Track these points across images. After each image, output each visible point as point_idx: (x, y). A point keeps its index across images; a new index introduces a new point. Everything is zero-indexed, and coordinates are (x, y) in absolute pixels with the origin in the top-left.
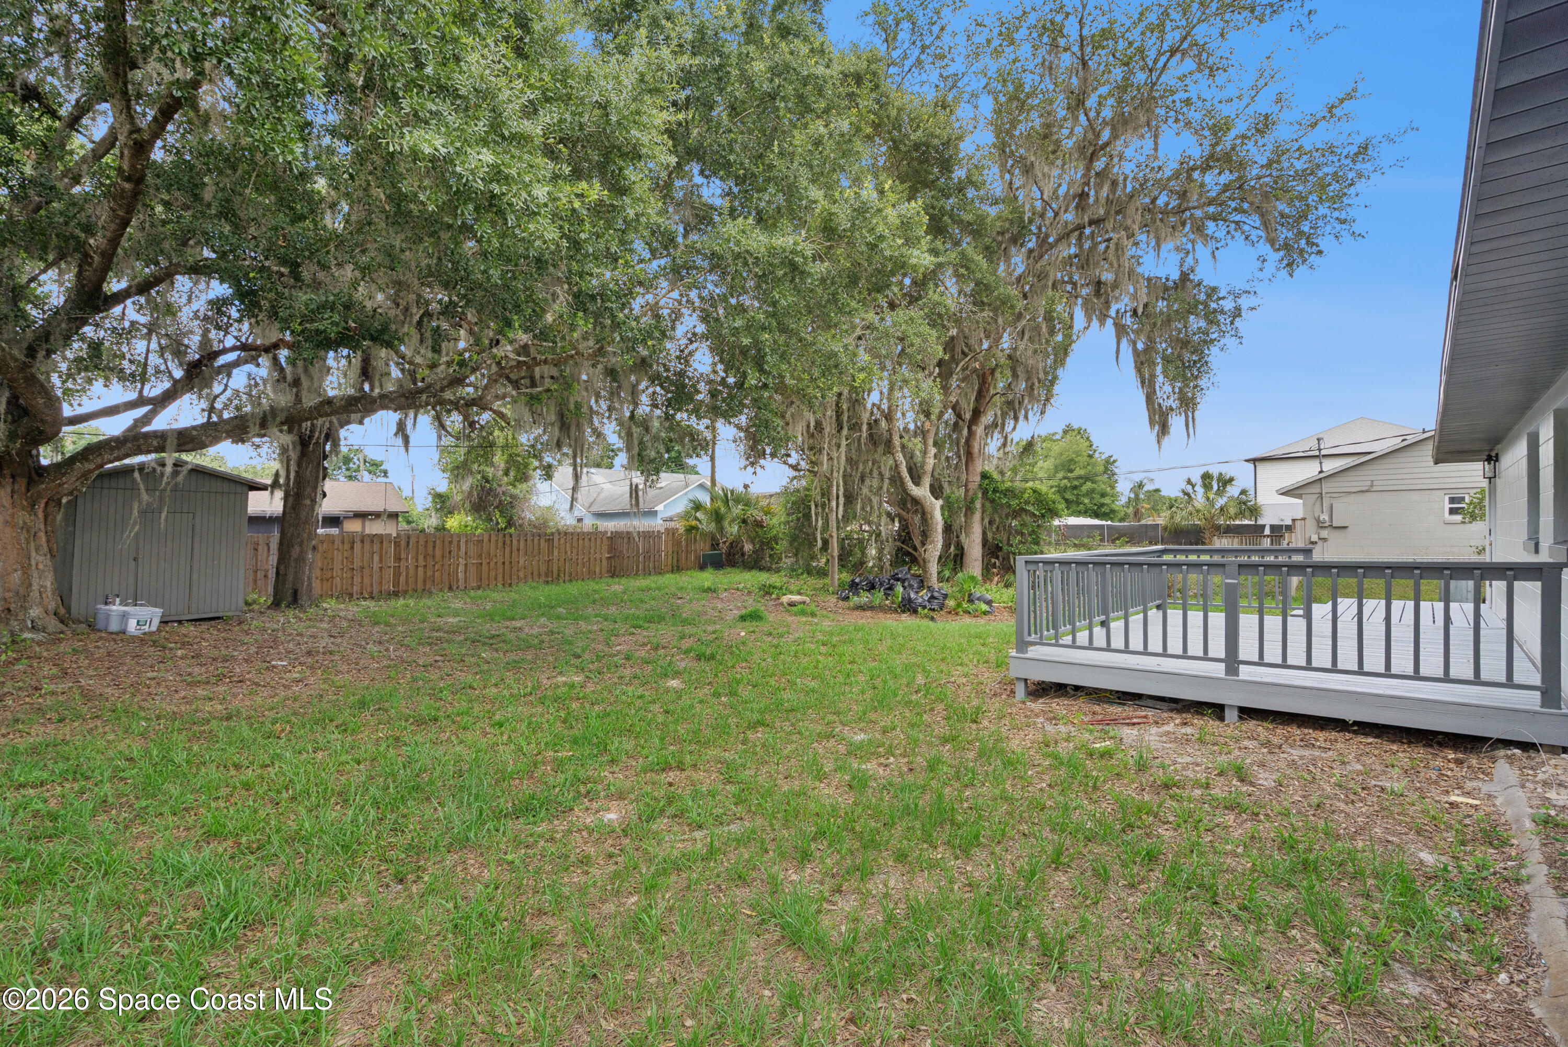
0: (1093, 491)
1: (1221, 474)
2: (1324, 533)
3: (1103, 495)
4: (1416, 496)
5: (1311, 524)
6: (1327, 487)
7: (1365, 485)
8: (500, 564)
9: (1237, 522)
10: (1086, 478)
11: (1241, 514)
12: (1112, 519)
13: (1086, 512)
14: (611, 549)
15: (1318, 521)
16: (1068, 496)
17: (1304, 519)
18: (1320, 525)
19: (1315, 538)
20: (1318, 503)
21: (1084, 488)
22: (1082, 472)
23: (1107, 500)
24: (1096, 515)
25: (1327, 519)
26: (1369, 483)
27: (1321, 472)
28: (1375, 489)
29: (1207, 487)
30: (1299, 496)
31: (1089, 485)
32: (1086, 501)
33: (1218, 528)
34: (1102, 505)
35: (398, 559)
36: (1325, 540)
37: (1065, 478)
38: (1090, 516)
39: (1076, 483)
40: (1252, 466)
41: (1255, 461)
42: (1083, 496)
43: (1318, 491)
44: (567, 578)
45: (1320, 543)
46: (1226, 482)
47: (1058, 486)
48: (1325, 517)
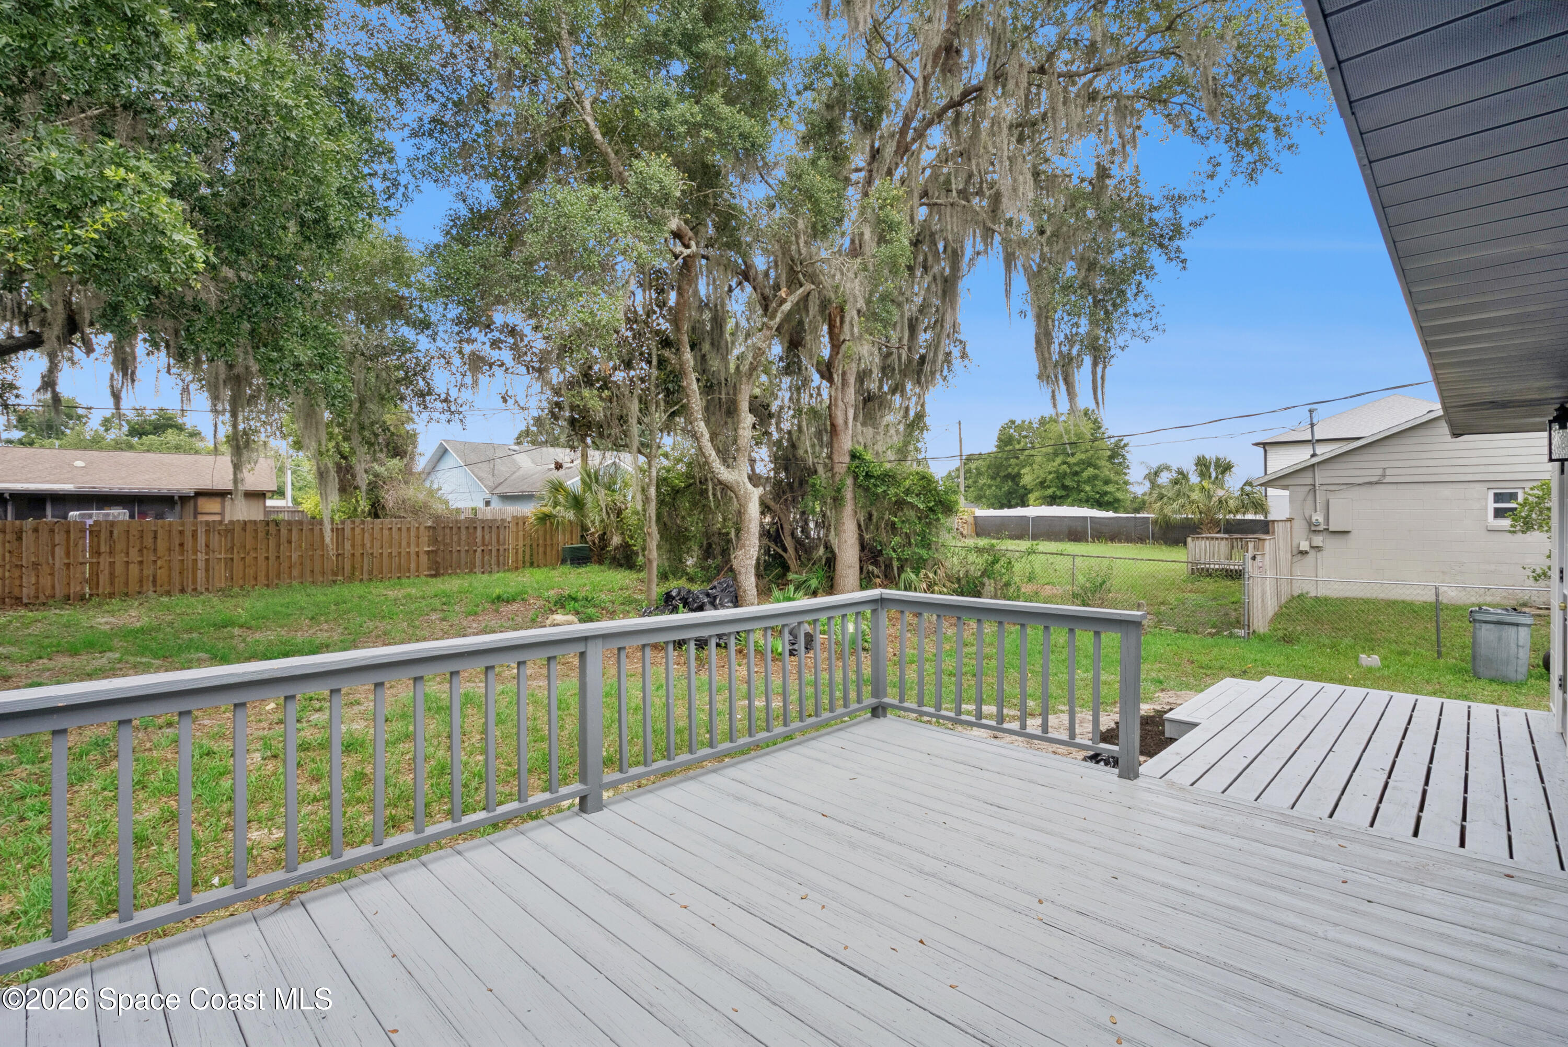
0: (1095, 477)
1: (1218, 459)
2: (1318, 540)
3: (1107, 482)
4: (1446, 492)
5: (1300, 526)
6: (1321, 476)
7: (1374, 476)
8: (261, 559)
9: (1239, 517)
10: (1089, 464)
11: (1244, 508)
12: (1116, 510)
13: (1087, 501)
14: (434, 540)
15: (1310, 523)
16: (1068, 482)
17: (1290, 520)
18: (1313, 529)
19: (1304, 546)
20: (1310, 498)
21: (1085, 474)
22: (1083, 456)
23: (1110, 488)
24: (1100, 504)
25: (1321, 520)
26: (1380, 472)
27: (1313, 455)
28: (1387, 480)
29: (1204, 474)
30: (1285, 487)
31: (1091, 471)
32: (1088, 488)
33: (1217, 523)
34: (1106, 493)
35: (96, 553)
36: (1318, 548)
37: (1064, 463)
38: (1092, 507)
39: (1077, 469)
40: (1261, 450)
41: (1264, 445)
42: (1085, 482)
43: (1310, 481)
44: (366, 576)
45: (1312, 553)
46: (1225, 468)
47: (1057, 472)
48: (1318, 517)
